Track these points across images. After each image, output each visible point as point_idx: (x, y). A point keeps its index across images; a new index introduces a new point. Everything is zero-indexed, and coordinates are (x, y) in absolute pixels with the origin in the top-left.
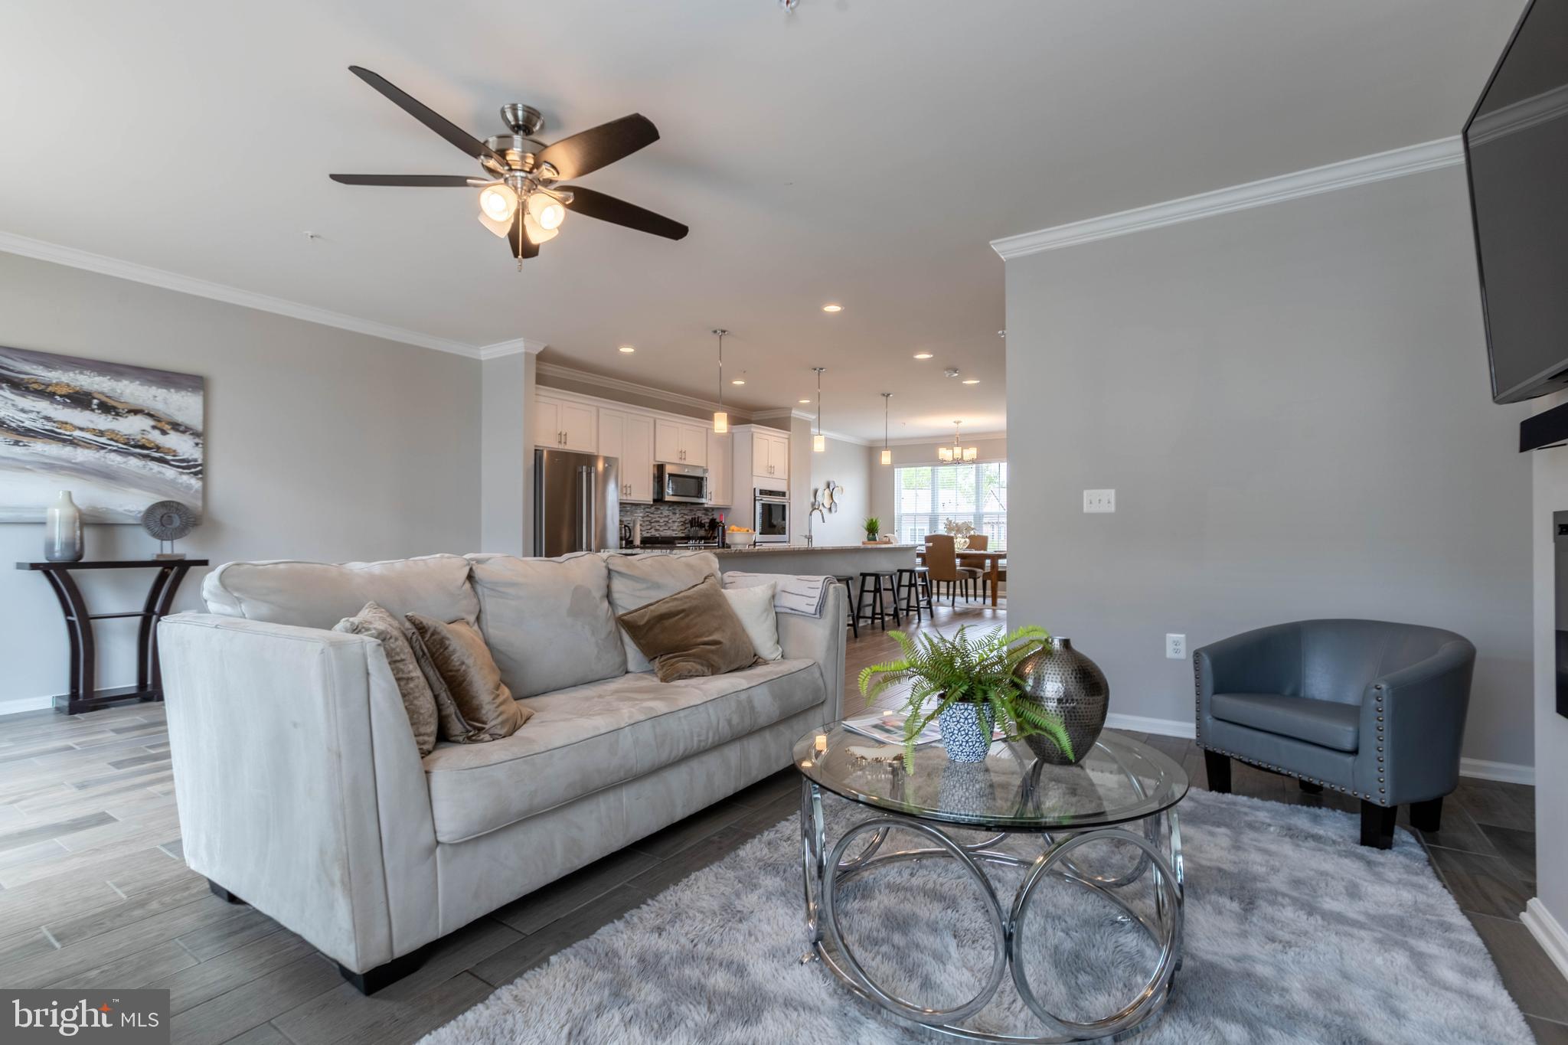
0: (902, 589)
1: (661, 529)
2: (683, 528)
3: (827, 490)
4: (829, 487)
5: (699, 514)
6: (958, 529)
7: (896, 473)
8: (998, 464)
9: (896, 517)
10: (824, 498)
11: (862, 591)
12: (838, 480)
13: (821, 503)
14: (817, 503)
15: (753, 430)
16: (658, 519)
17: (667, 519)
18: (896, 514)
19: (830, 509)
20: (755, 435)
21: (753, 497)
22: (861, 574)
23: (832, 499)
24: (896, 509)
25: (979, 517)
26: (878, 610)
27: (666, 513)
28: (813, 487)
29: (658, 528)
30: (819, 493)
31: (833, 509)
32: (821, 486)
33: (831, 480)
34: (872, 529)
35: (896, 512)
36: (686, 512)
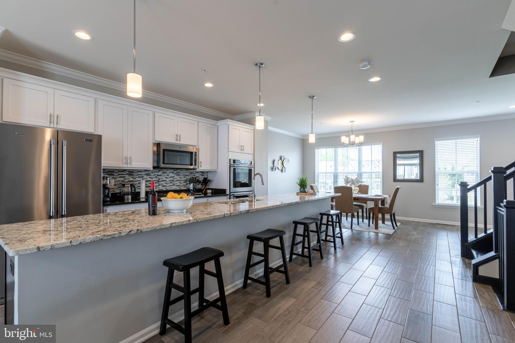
0: (323, 226)
1: (167, 185)
2: (185, 184)
3: (280, 161)
4: (281, 159)
5: (197, 175)
6: (353, 182)
7: (316, 151)
8: (371, 146)
9: (316, 174)
10: (278, 164)
11: (295, 234)
12: (286, 155)
13: (277, 167)
14: (274, 167)
15: (229, 123)
16: (165, 179)
17: (172, 179)
18: (316, 173)
19: (282, 171)
20: (230, 127)
21: (229, 165)
22: (294, 222)
23: (283, 165)
24: (316, 170)
25: (360, 175)
26: (306, 245)
27: (171, 175)
28: (273, 158)
29: (165, 184)
30: (276, 162)
31: (283, 170)
32: (277, 158)
33: (282, 155)
34: (303, 185)
35: (316, 171)
36: (187, 174)
